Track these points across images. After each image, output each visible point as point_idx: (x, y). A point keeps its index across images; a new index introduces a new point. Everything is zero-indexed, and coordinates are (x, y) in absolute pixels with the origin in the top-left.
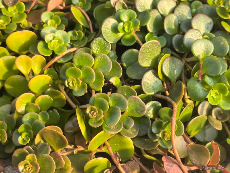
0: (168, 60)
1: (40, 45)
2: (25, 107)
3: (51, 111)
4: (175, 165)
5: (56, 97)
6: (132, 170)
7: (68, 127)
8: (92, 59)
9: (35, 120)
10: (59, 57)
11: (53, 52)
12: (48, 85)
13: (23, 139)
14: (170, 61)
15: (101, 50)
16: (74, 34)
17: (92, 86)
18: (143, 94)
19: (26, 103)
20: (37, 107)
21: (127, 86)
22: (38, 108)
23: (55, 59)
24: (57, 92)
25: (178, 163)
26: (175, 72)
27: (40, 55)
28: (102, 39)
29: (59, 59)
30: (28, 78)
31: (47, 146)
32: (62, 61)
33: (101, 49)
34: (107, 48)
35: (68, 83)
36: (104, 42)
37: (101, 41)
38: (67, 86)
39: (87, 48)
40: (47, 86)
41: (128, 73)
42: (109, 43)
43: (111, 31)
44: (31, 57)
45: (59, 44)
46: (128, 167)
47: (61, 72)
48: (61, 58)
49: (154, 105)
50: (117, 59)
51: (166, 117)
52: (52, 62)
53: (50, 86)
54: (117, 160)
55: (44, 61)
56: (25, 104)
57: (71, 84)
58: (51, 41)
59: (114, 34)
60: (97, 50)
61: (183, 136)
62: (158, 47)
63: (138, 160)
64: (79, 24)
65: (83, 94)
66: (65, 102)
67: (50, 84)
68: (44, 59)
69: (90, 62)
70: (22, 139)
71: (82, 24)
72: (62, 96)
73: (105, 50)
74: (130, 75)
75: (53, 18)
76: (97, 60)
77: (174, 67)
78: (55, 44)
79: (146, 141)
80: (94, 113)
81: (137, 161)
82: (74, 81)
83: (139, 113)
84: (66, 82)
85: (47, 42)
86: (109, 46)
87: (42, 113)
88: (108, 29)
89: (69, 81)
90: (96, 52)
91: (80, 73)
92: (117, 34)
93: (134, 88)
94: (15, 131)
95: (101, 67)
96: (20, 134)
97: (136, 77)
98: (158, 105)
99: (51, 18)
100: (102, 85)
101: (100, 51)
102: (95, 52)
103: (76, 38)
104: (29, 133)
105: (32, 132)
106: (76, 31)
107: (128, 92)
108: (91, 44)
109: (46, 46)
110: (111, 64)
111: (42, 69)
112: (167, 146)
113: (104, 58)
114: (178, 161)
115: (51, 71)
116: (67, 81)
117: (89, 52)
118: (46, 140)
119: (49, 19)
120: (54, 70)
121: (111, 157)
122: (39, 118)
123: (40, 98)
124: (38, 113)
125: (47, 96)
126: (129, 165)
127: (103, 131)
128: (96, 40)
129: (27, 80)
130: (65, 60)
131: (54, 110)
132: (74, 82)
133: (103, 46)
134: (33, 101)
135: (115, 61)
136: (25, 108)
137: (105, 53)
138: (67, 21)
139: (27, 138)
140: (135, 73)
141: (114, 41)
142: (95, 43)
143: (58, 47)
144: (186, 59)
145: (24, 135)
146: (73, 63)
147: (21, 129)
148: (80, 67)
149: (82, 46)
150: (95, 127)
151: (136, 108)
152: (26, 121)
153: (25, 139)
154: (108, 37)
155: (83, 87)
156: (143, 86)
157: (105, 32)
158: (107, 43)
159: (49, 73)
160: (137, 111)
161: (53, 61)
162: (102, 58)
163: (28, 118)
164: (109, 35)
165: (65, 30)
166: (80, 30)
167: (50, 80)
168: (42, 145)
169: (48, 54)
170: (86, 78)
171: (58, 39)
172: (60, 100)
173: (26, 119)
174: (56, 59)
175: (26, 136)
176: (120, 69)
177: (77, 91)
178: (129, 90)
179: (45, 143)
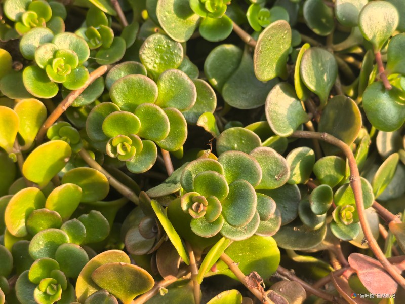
0: (308, 55)
1: (28, 75)
2: (24, 220)
3: (86, 216)
4: (376, 270)
5: (84, 182)
6: (291, 299)
7: (133, 242)
8: (152, 86)
9: (59, 246)
10: (76, 95)
11: (60, 86)
12: (62, 159)
13: (45, 293)
14: (313, 57)
15: (162, 62)
16: (90, 36)
17: (163, 142)
18: (272, 138)
19: (25, 210)
20: (52, 214)
21: (236, 128)
22: (57, 216)
23: (67, 101)
24: (86, 171)
25: (382, 264)
26: (325, 78)
27: (32, 96)
28: (162, 37)
29: (76, 99)
30: (13, 154)
31: (107, 299)
32: (84, 101)
33: (162, 58)
34: (177, 55)
35: (114, 150)
36: (167, 44)
37: (159, 41)
38: (112, 155)
39: (131, 62)
40: (61, 163)
41: (227, 99)
42: (177, 42)
43: (175, 15)
44: (12, 107)
45: (69, 66)
46: (280, 296)
47: (88, 126)
48: (80, 95)
49: (300, 156)
50: (198, 75)
51: (330, 176)
52: (62, 109)
53: (67, 160)
54: (258, 289)
55: (42, 110)
56: (24, 214)
57: (120, 151)
58: (50, 62)
59: (182, 20)
60: (155, 63)
61: (374, 206)
62: (286, 34)
63: (291, 274)
64: (97, 10)
65: (151, 166)
66: (108, 189)
67: (65, 157)
68: (42, 104)
69: (149, 93)
70: (41, 293)
71: (104, 9)
72: (100, 177)
73: (173, 59)
74: (232, 102)
75: (31, 6)
76: (162, 85)
77: (322, 69)
78: (61, 67)
79: (297, 231)
80: (198, 206)
81: (291, 276)
82: (127, 141)
83: (276, 180)
84: (109, 148)
85: (42, 67)
86: (180, 49)
87: (68, 224)
88: (168, 12)
89: (114, 144)
90: (154, 67)
91: (135, 122)
92: (188, 19)
93: (251, 129)
94: (18, 279)
95: (174, 99)
96: (36, 285)
97: (247, 105)
98: (308, 154)
99: (27, 8)
100: (185, 136)
101: (160, 63)
102: (150, 67)
103: (95, 43)
104: (56, 277)
105: (62, 273)
106: (92, 27)
107: (241, 140)
108: (141, 53)
109: (41, 75)
110: (193, 88)
111: (41, 127)
112: (351, 236)
113: (176, 78)
114: (380, 261)
115: (62, 129)
116: (111, 144)
117: (139, 71)
118: (101, 285)
119: (22, 10)
120: (69, 123)
121: (244, 284)
122: (66, 239)
123: (56, 194)
124: (59, 228)
125: (69, 186)
126: (281, 290)
127: (223, 239)
128: (150, 42)
129: (12, 158)
130: (88, 98)
131: (94, 211)
132: (125, 144)
133: (166, 52)
134: (41, 203)
135: (196, 79)
136: (26, 223)
137: (173, 67)
138: (64, 9)
139: (52, 288)
140: (242, 96)
141: (186, 36)
142: (149, 48)
143: (69, 72)
144: (335, 46)
145: (44, 284)
146: (111, 102)
147: (34, 272)
148: (132, 108)
149: (118, 59)
150: (210, 236)
151: (269, 171)
152: (39, 252)
153: (48, 292)
154: (172, 29)
155: (148, 150)
156: (270, 122)
157: (164, 19)
158: (173, 43)
159: (58, 134)
160: (272, 176)
161: (64, 105)
162: (172, 79)
163: (41, 243)
164: (173, 25)
165: (67, 30)
166: (103, 23)
167: (67, 149)
168: (95, 297)
169: (50, 93)
170: (149, 129)
171: (64, 55)
172: (97, 186)
173: (37, 246)
174: (70, 100)
175: (49, 285)
176: (211, 94)
177: (136, 162)
178: (242, 134)
179: (101, 293)
